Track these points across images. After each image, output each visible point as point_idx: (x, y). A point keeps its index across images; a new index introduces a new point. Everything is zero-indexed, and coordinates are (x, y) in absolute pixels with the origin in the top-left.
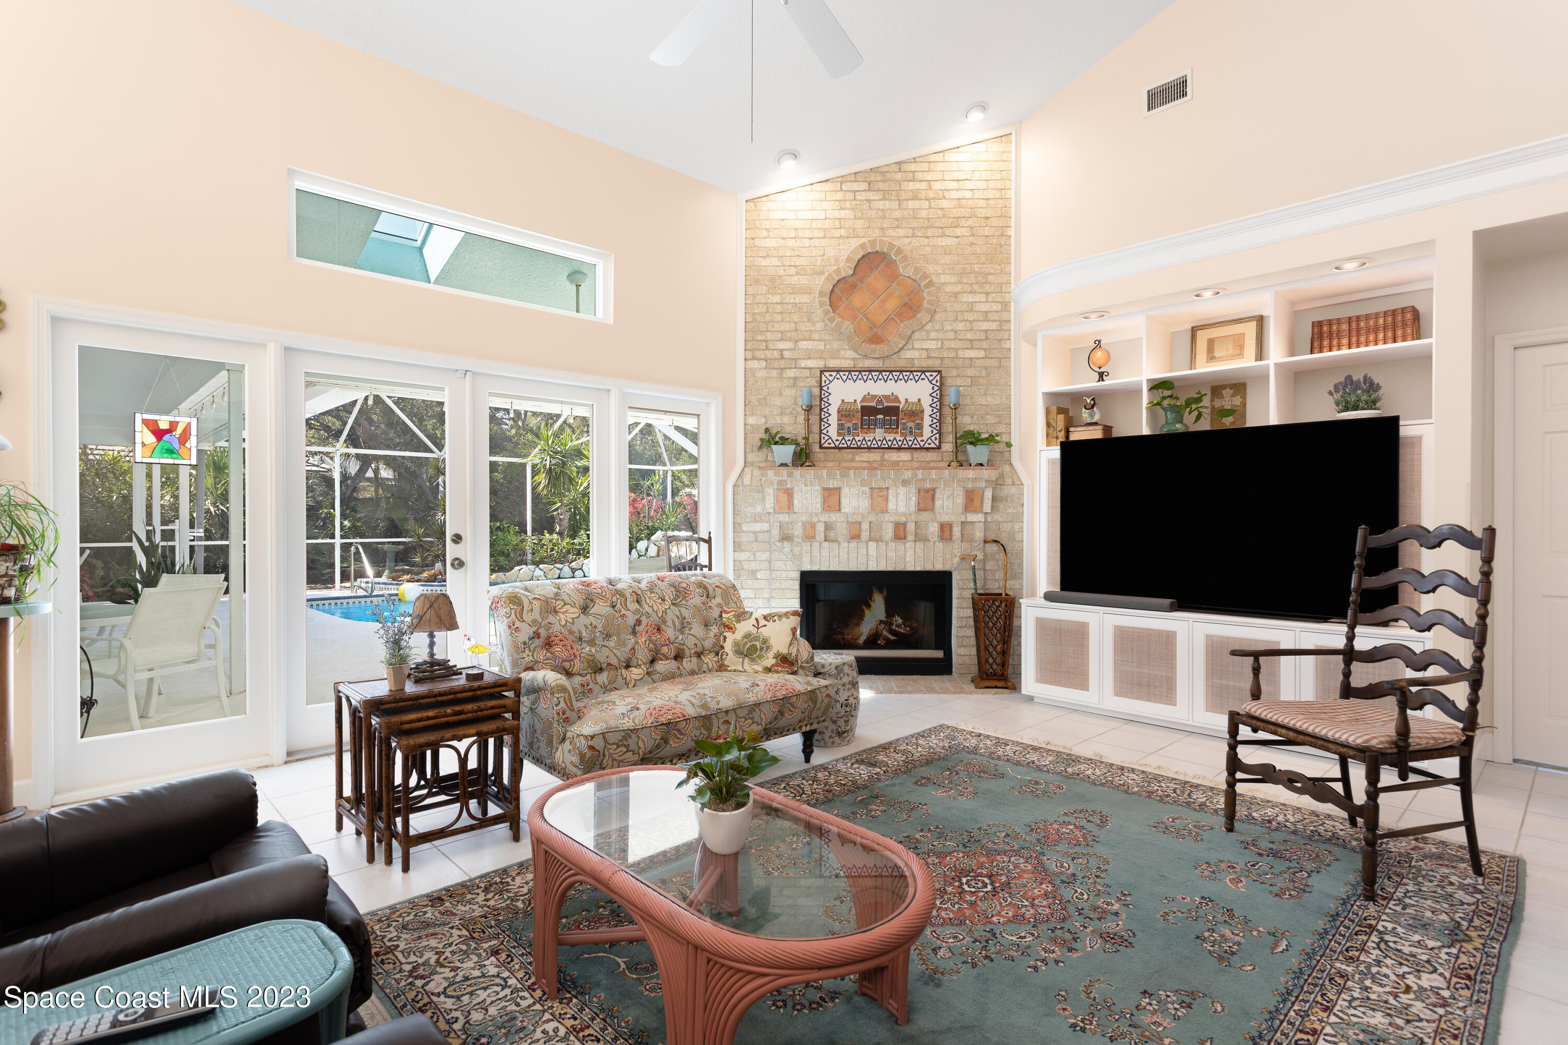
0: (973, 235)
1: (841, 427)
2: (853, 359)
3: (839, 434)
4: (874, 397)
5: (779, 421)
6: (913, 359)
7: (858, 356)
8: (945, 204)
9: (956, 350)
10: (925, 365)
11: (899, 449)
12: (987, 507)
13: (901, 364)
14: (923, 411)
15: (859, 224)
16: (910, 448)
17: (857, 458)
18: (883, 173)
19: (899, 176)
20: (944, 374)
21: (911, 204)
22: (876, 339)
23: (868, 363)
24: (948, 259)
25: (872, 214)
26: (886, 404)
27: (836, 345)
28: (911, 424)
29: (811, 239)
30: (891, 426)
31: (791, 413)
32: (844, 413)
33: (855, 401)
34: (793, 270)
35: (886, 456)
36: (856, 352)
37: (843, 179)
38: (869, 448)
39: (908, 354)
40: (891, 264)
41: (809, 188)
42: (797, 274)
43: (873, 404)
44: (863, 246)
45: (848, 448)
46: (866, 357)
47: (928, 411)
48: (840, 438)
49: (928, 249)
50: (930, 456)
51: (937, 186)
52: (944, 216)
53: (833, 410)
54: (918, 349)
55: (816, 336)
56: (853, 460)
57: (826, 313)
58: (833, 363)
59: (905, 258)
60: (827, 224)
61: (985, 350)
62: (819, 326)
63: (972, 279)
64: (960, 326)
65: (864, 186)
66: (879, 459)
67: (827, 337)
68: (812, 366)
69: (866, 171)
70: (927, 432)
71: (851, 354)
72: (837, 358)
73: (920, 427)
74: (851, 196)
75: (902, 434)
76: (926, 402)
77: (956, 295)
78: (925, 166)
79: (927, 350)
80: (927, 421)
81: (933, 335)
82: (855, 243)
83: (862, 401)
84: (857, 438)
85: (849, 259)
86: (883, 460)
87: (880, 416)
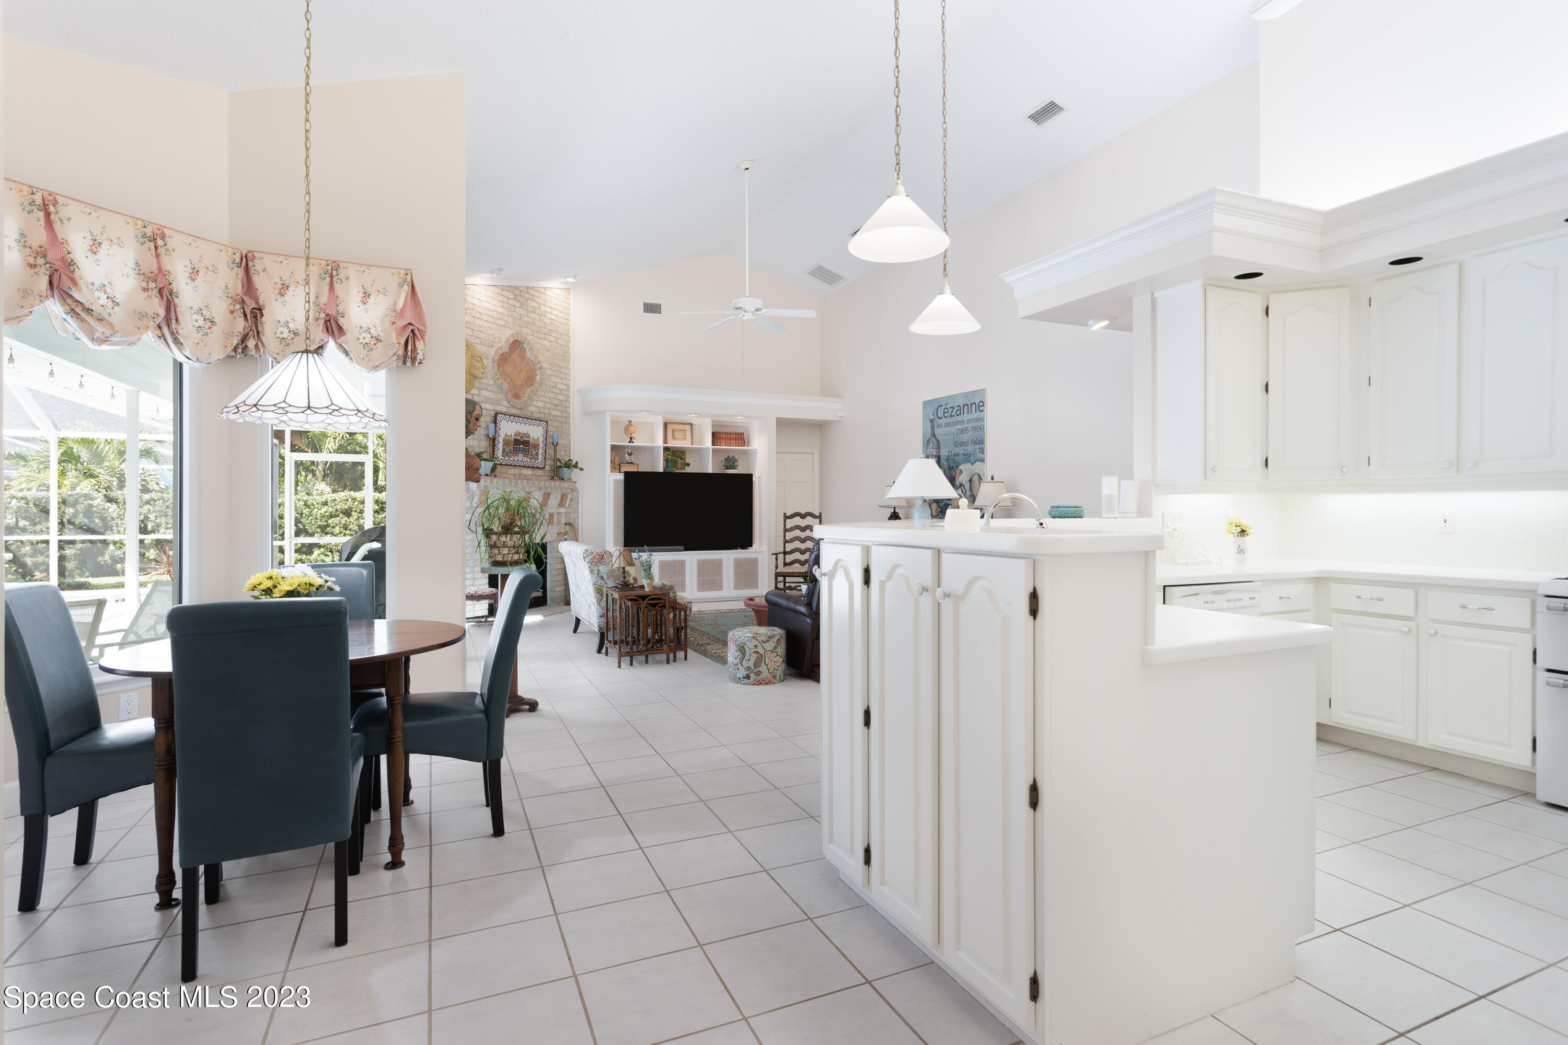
0: (556, 343)
1: (504, 451)
2: (508, 407)
3: (503, 456)
4: (520, 433)
5: (471, 444)
6: (533, 412)
7: (509, 406)
8: (546, 320)
9: (550, 409)
10: (538, 416)
11: (528, 467)
12: (567, 505)
13: (528, 414)
14: (539, 445)
15: (510, 320)
16: (533, 467)
17: (509, 472)
18: (521, 291)
19: (527, 295)
20: (549, 423)
21: (533, 315)
22: (516, 396)
23: (514, 411)
24: (547, 354)
25: (516, 315)
26: (525, 439)
27: (500, 396)
28: (534, 453)
29: (487, 321)
30: (526, 453)
31: (477, 439)
32: (506, 443)
33: (511, 435)
34: (478, 341)
35: (522, 471)
36: (509, 403)
37: (503, 288)
38: (515, 466)
39: (532, 409)
40: (523, 350)
41: (487, 287)
42: (481, 344)
43: (519, 438)
44: (513, 335)
45: (506, 465)
46: (513, 407)
47: (541, 446)
48: (503, 458)
49: (539, 345)
50: (540, 472)
51: (543, 308)
52: (545, 327)
53: (501, 439)
54: (535, 406)
55: (490, 388)
56: (507, 473)
57: (496, 374)
58: (498, 408)
59: (531, 349)
60: (495, 315)
61: (561, 411)
62: (491, 382)
63: (556, 370)
64: (552, 395)
65: (511, 296)
66: (518, 473)
67: (495, 390)
68: (488, 408)
69: (512, 287)
70: (540, 457)
71: (505, 403)
72: (500, 405)
73: (537, 454)
74: (506, 300)
75: (530, 458)
76: (541, 439)
77: (550, 376)
78: (537, 294)
79: (538, 407)
80: (541, 451)
81: (541, 398)
82: (509, 332)
83: (515, 436)
84: (511, 459)
85: (506, 342)
86: (520, 473)
87: (522, 446)
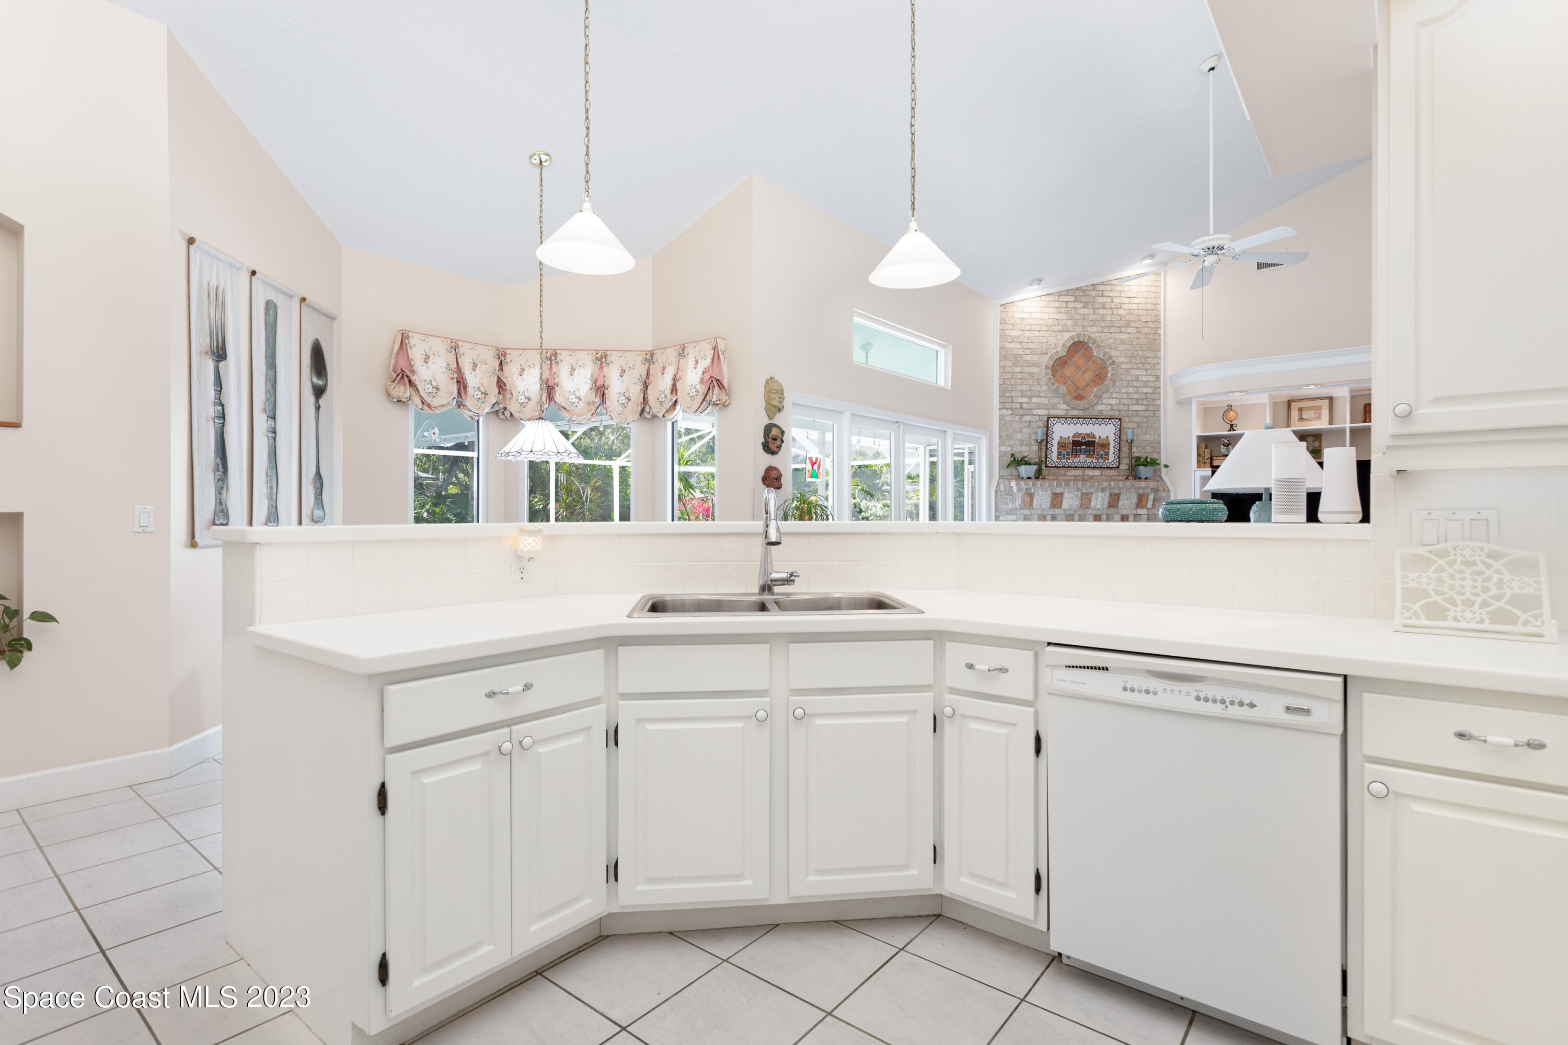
0: (1138, 332)
1: (1059, 453)
2: (1066, 410)
3: (1058, 458)
4: (1080, 434)
5: (1020, 449)
6: (1102, 411)
7: (1068, 408)
8: (1122, 312)
9: (1128, 405)
10: (1109, 414)
11: (1094, 468)
12: (1150, 505)
13: (1095, 413)
14: (1109, 444)
15: (1069, 323)
16: (1101, 467)
17: (1068, 474)
18: (1084, 291)
19: (1094, 293)
20: (1122, 420)
21: (1101, 312)
22: (1079, 397)
23: (1075, 413)
24: (1123, 347)
25: (1077, 317)
26: (1087, 439)
27: (1055, 400)
28: (1102, 452)
29: (1039, 331)
30: (1090, 454)
31: (1027, 444)
32: (1062, 445)
33: (1069, 437)
34: (1029, 352)
35: (1086, 472)
36: (1068, 405)
37: (1060, 294)
38: (1076, 467)
39: (1100, 407)
40: (1089, 349)
41: (1039, 298)
42: (1031, 353)
43: (1080, 439)
44: (1072, 337)
45: (1063, 467)
46: (1074, 409)
47: (1112, 444)
48: (1059, 461)
49: (1111, 341)
50: (1112, 472)
51: (1116, 300)
52: (1121, 320)
53: (1055, 443)
54: (1105, 404)
55: (1043, 395)
56: (1065, 475)
57: (1050, 380)
58: (1053, 412)
59: (1098, 346)
60: (1050, 322)
61: (1145, 405)
62: (1045, 388)
63: (1138, 361)
64: (1131, 390)
65: (1072, 299)
66: (1081, 474)
67: (1049, 395)
68: (1040, 414)
69: (1073, 289)
70: (1111, 457)
71: (1064, 406)
72: (1055, 409)
73: (1107, 454)
74: (1064, 305)
75: (1096, 459)
76: (1112, 439)
77: (1128, 370)
78: (1109, 288)
79: (1110, 405)
80: (1112, 450)
81: (1114, 395)
82: (1067, 335)
83: (1073, 437)
84: (1069, 461)
85: (1063, 346)
86: (1084, 475)
87: (1084, 447)
